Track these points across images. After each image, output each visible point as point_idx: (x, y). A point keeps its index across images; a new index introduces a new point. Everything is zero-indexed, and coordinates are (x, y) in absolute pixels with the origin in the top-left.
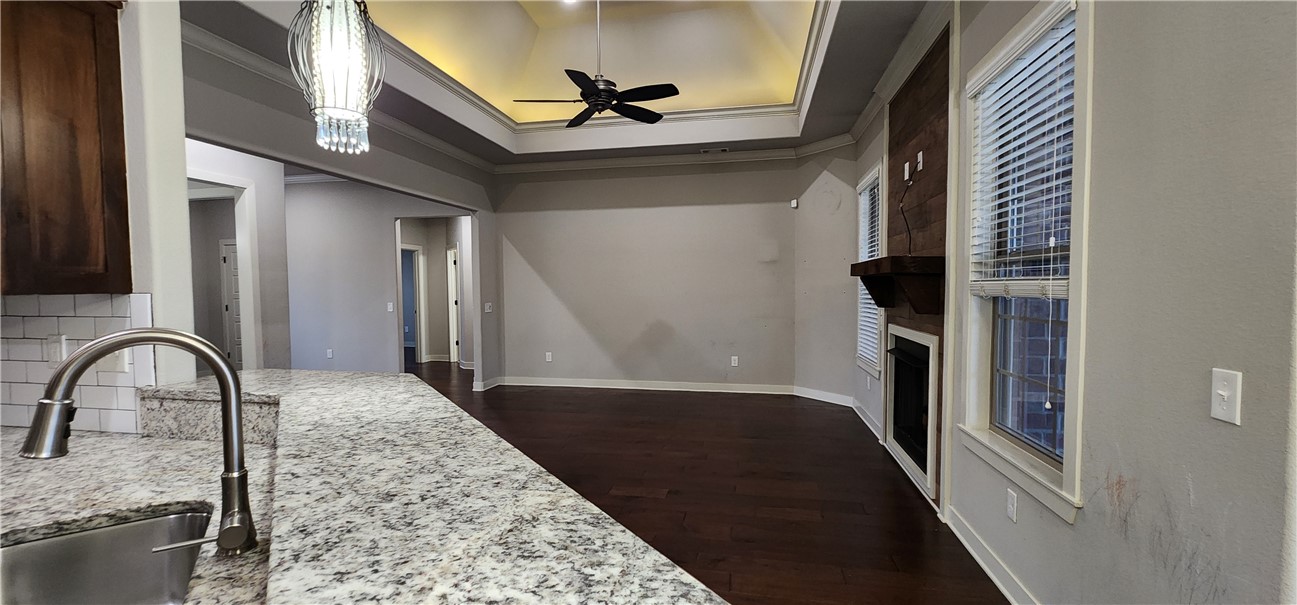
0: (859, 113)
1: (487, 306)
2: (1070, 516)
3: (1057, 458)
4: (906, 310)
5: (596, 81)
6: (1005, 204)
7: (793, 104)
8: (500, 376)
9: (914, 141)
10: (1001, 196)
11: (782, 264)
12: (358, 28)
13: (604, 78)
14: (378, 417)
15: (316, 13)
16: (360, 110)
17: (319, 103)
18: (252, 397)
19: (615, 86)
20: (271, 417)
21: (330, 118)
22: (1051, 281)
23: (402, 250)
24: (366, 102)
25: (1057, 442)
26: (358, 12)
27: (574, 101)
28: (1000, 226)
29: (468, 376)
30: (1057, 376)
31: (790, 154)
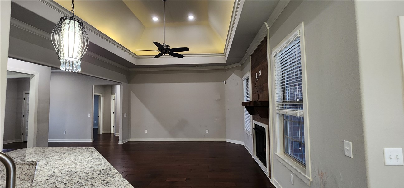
0: (243, 57)
1: (125, 114)
2: (309, 183)
3: (304, 164)
4: (258, 116)
5: (163, 45)
6: (284, 79)
7: (224, 54)
8: (129, 138)
9: (258, 67)
10: (283, 80)
11: (221, 101)
12: (79, 31)
13: (166, 44)
14: (77, 170)
15: (63, 25)
16: (78, 58)
17: (62, 55)
18: (26, 162)
19: (169, 47)
20: (33, 169)
21: (66, 60)
22: (298, 111)
23: (95, 95)
24: (81, 55)
25: (303, 157)
26: (79, 26)
27: (156, 51)
28: (283, 88)
29: (117, 138)
30: (302, 137)
31: (223, 68)
